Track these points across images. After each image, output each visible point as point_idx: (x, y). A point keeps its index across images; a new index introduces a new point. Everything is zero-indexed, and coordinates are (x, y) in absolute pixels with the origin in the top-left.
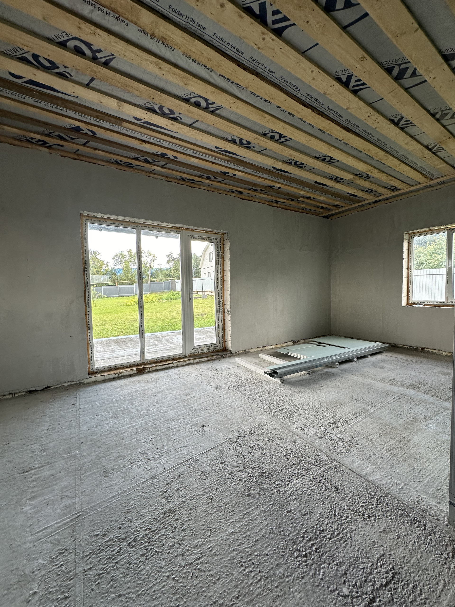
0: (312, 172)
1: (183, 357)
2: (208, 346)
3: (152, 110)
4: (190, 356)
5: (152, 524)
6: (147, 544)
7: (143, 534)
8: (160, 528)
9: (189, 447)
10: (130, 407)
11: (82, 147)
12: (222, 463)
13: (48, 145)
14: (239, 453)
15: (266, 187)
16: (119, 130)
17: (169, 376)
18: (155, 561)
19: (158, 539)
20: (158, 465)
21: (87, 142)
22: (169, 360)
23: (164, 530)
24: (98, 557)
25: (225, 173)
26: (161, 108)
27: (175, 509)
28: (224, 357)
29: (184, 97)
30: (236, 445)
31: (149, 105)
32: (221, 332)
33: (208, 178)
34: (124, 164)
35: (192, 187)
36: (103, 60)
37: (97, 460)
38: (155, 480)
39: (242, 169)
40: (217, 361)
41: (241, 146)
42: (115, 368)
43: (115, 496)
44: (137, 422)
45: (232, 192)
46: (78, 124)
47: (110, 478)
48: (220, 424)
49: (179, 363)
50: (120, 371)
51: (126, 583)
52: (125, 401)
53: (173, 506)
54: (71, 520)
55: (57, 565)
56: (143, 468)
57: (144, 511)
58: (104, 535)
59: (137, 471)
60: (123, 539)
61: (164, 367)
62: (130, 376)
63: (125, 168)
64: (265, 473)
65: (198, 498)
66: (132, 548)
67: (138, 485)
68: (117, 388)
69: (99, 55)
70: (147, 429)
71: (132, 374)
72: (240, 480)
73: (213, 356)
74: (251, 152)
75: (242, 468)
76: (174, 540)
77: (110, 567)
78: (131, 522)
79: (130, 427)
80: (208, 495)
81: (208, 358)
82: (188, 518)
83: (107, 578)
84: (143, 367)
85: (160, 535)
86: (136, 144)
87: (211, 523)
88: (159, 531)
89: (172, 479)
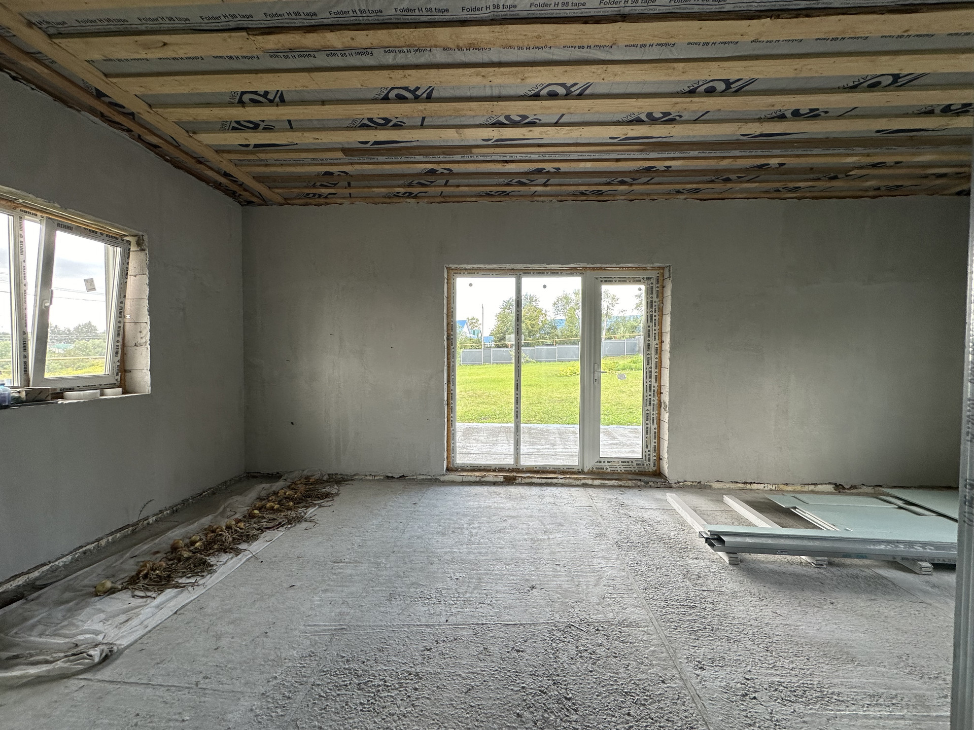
0: (851, 117)
1: (579, 473)
2: (625, 461)
3: (499, 124)
4: (591, 472)
5: (391, 677)
6: (373, 695)
7: (376, 682)
8: (394, 686)
9: (494, 608)
10: (465, 526)
11: (444, 188)
12: (518, 651)
13: (413, 195)
14: (553, 649)
15: (747, 170)
16: (473, 159)
17: (541, 497)
18: (367, 719)
19: (385, 697)
20: (444, 613)
21: (447, 181)
22: (554, 472)
23: (396, 692)
24: (330, 679)
25: (648, 169)
26: (507, 117)
27: (423, 676)
28: (651, 487)
29: (530, 94)
30: (558, 635)
31: (493, 119)
32: (653, 440)
33: (623, 183)
34: (496, 194)
35: (600, 201)
36: (425, 95)
37: (393, 578)
38: (428, 630)
39: (677, 155)
40: (636, 491)
41: (654, 122)
42: (480, 468)
43: (382, 626)
44: (459, 549)
45: (678, 192)
46: (430, 166)
47: (391, 604)
48: (560, 594)
49: (567, 481)
50: (483, 474)
51: (332, 720)
52: (465, 516)
53: (424, 671)
54: (335, 629)
55: (302, 664)
56: (426, 609)
57: (394, 658)
58: (348, 661)
59: (420, 609)
60: (358, 676)
61: (544, 481)
62: (495, 484)
63: (499, 199)
64: (569, 699)
65: (455, 678)
66: (359, 690)
67: (409, 626)
68: (469, 496)
69: (418, 93)
70: (463, 562)
71: (498, 482)
72: (523, 688)
73: (630, 480)
74: (676, 126)
75: (540, 673)
76: (397, 709)
77: (331, 695)
78: (376, 662)
79: (449, 552)
80: (469, 682)
81: (620, 483)
82: (429, 695)
83: (323, 703)
84: (514, 474)
85: (389, 694)
86: (498, 168)
87: (446, 718)
88: (392, 689)
89: (445, 639)
